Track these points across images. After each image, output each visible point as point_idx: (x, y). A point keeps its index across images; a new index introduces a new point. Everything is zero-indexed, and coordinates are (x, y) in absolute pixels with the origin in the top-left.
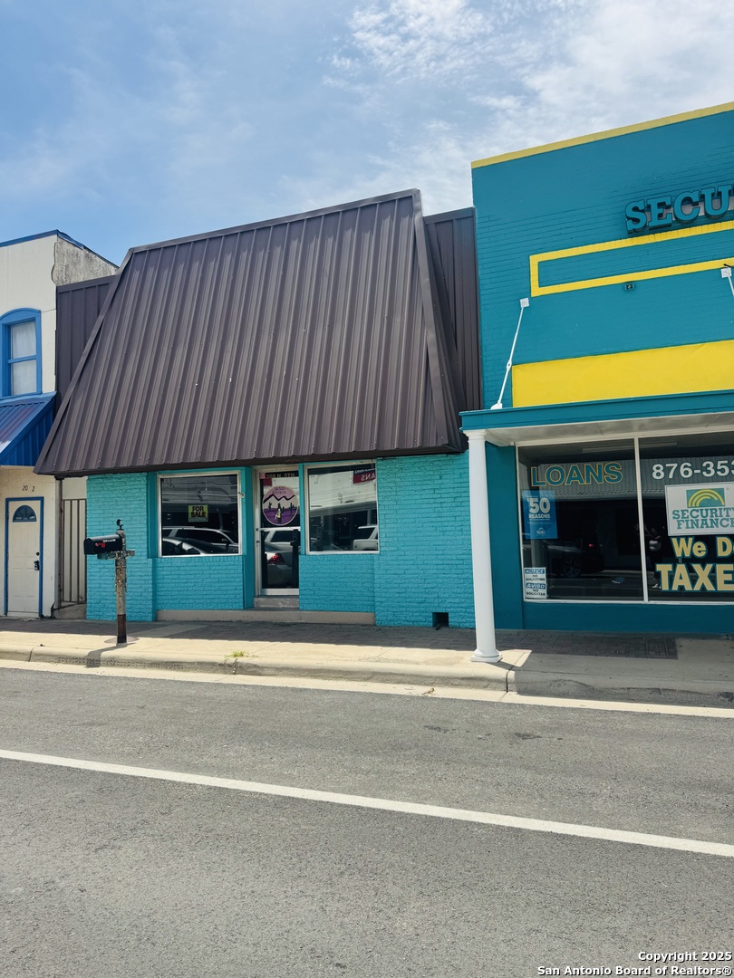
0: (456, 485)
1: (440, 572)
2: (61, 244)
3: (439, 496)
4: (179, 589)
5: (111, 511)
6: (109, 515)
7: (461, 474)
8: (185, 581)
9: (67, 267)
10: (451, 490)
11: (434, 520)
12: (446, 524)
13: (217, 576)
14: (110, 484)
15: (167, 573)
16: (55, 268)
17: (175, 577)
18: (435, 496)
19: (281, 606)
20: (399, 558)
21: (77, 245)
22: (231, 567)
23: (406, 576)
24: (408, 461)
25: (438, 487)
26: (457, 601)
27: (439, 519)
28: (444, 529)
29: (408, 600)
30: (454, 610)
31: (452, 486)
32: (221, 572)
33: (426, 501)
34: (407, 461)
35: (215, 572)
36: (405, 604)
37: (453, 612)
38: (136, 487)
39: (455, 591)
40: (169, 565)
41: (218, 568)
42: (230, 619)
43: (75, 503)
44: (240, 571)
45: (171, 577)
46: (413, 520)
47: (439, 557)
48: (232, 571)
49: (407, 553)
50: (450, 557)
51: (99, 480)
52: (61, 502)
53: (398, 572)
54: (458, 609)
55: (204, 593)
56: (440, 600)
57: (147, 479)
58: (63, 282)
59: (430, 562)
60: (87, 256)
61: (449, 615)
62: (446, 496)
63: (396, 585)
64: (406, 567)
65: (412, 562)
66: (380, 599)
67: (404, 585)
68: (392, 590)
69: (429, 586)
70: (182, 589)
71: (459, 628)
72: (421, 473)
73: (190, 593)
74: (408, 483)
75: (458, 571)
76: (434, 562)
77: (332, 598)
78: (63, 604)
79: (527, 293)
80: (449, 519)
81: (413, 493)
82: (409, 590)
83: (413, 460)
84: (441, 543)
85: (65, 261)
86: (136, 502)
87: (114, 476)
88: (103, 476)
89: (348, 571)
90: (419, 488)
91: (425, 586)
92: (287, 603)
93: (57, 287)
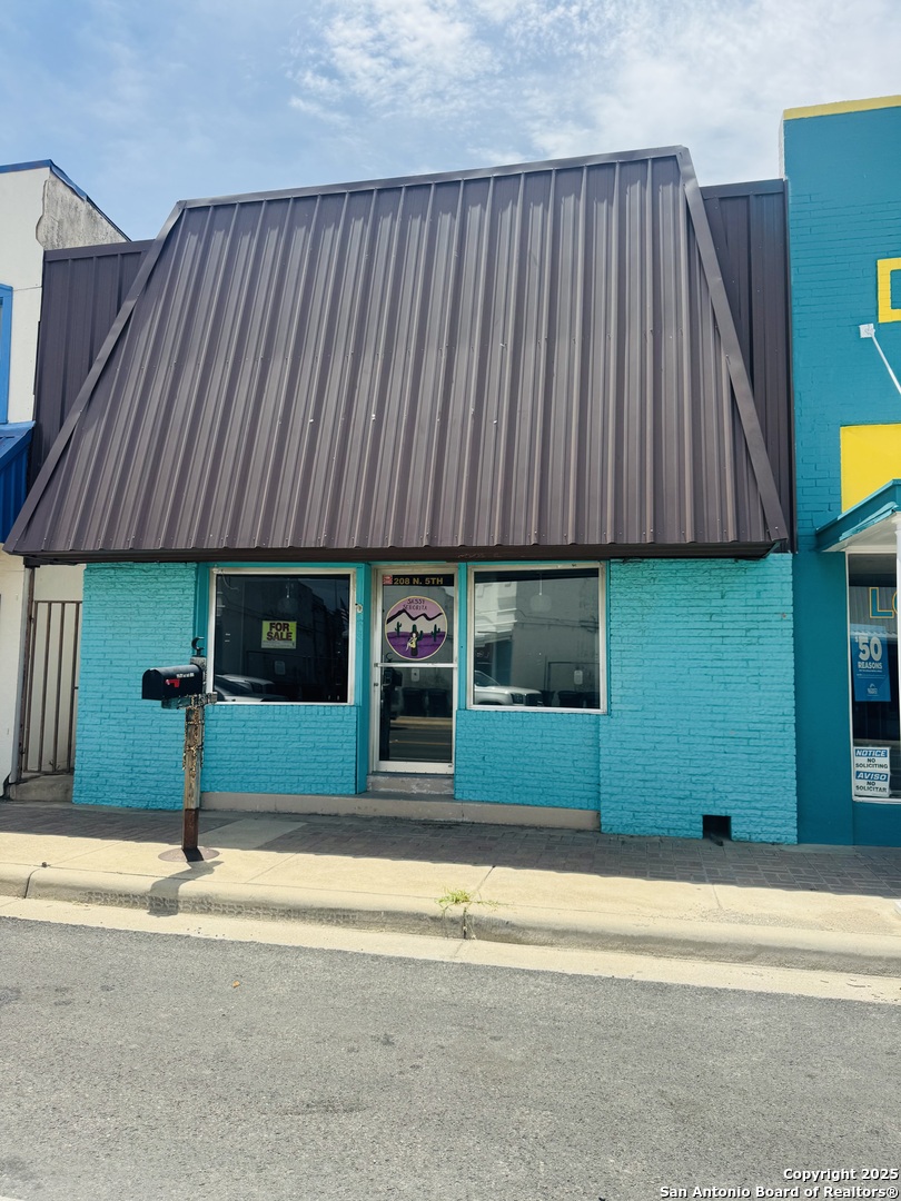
0: (750, 610)
1: (717, 749)
2: (54, 184)
3: (719, 625)
4: (242, 758)
5: (127, 624)
6: (123, 630)
7: (759, 592)
8: (255, 744)
9: (60, 223)
10: (741, 618)
11: (709, 664)
12: (731, 671)
13: (311, 739)
14: (128, 579)
15: (222, 730)
16: (43, 222)
17: (237, 737)
18: (712, 625)
19: (416, 790)
20: (647, 723)
21: (75, 191)
22: (336, 725)
23: (657, 754)
24: (666, 566)
25: (717, 610)
26: (747, 797)
27: (719, 664)
28: (728, 679)
29: (660, 793)
30: (742, 812)
31: (743, 610)
32: (319, 732)
33: (696, 633)
34: (662, 566)
35: (309, 731)
36: (653, 800)
37: (738, 816)
38: (174, 585)
39: (745, 781)
40: (228, 717)
41: (313, 725)
42: (334, 811)
43: (56, 608)
44: (353, 732)
45: (230, 737)
46: (671, 663)
47: (717, 725)
48: (338, 732)
49: (660, 715)
50: (737, 726)
51: (107, 571)
52: (31, 604)
53: (644, 746)
54: (748, 812)
55: (288, 766)
56: (717, 797)
57: (197, 574)
58: (53, 246)
59: (701, 733)
60: (90, 213)
61: (733, 821)
62: (732, 626)
63: (640, 768)
64: (656, 739)
65: (668, 731)
66: (609, 790)
67: (652, 769)
68: (631, 775)
69: (696, 771)
70: (249, 758)
71: (750, 841)
72: (687, 588)
73: (263, 765)
74: (664, 603)
75: (749, 750)
76: (708, 733)
77: (516, 782)
78: (24, 775)
79: (873, 316)
80: (735, 664)
81: (675, 618)
82: (662, 776)
83: (675, 566)
84: (720, 702)
85: (59, 211)
86: (173, 611)
87: (136, 566)
88: (114, 565)
89: (549, 740)
90: (685, 611)
91: (691, 771)
92: (426, 787)
93: (45, 252)
